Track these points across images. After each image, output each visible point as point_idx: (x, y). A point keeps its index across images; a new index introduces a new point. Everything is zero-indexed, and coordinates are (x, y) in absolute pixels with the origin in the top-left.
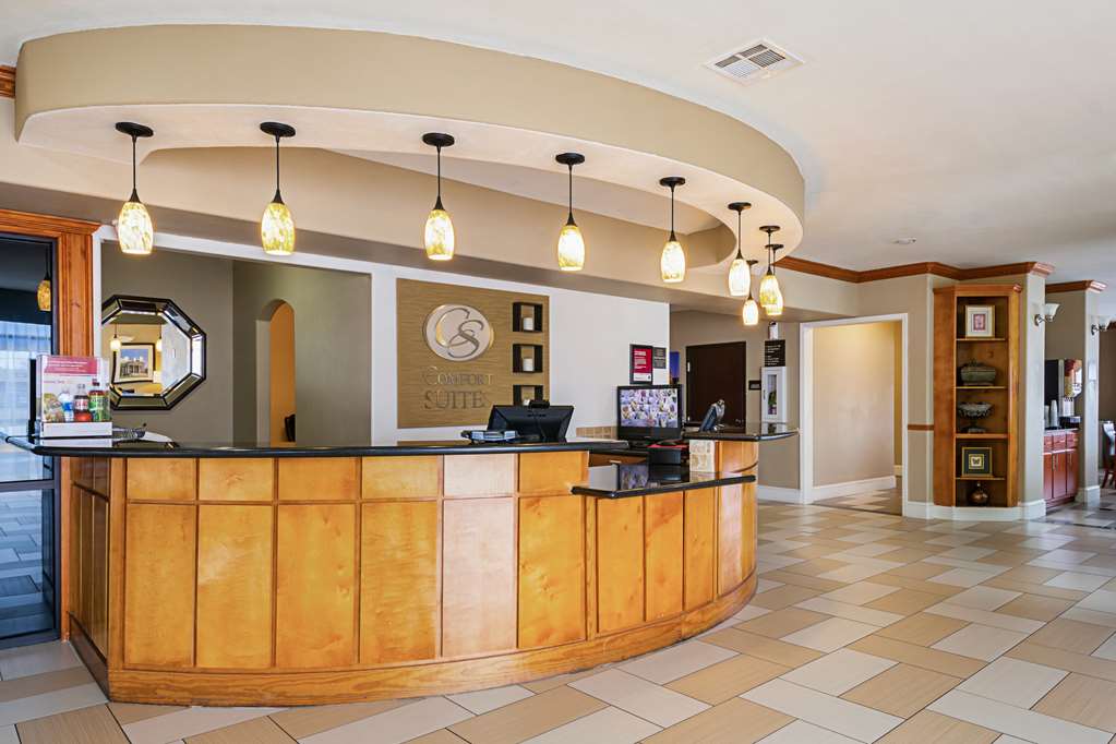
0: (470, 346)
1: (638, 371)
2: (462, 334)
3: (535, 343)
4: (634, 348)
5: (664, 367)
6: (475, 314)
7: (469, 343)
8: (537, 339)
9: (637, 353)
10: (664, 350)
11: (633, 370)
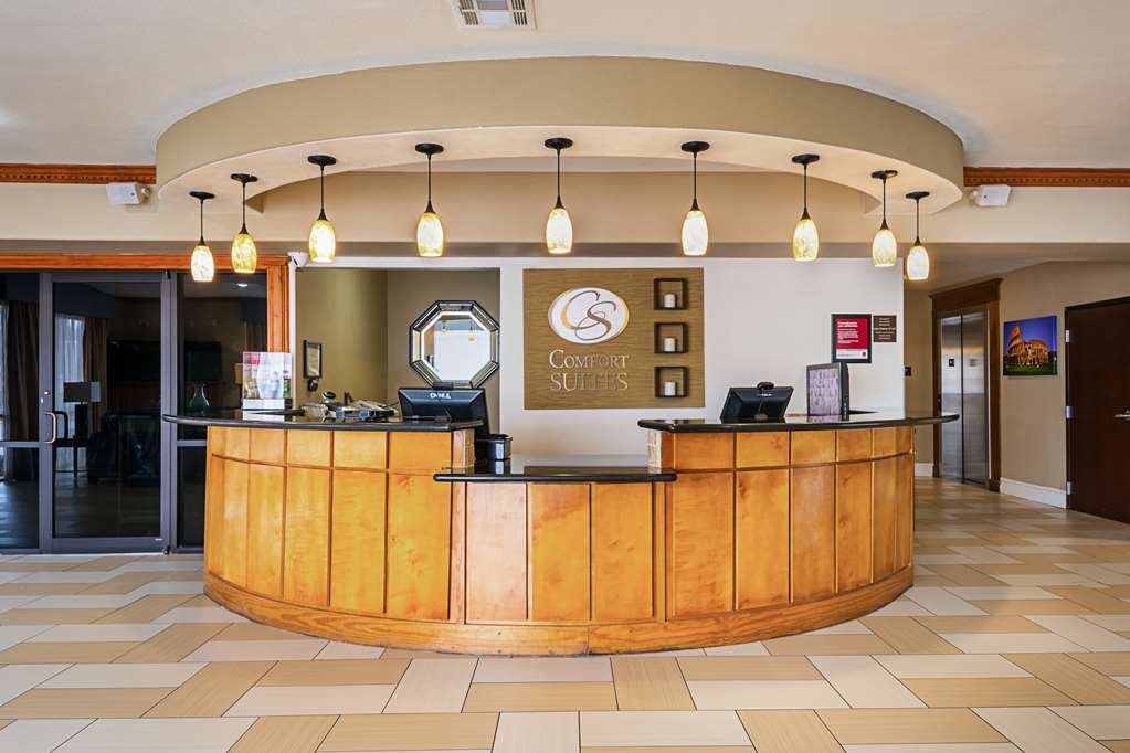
0: (602, 327)
1: (844, 347)
2: (593, 317)
3: (683, 321)
4: (836, 318)
5: (893, 339)
6: (606, 295)
7: (601, 324)
8: (682, 316)
9: (840, 324)
10: (893, 319)
11: (835, 346)
